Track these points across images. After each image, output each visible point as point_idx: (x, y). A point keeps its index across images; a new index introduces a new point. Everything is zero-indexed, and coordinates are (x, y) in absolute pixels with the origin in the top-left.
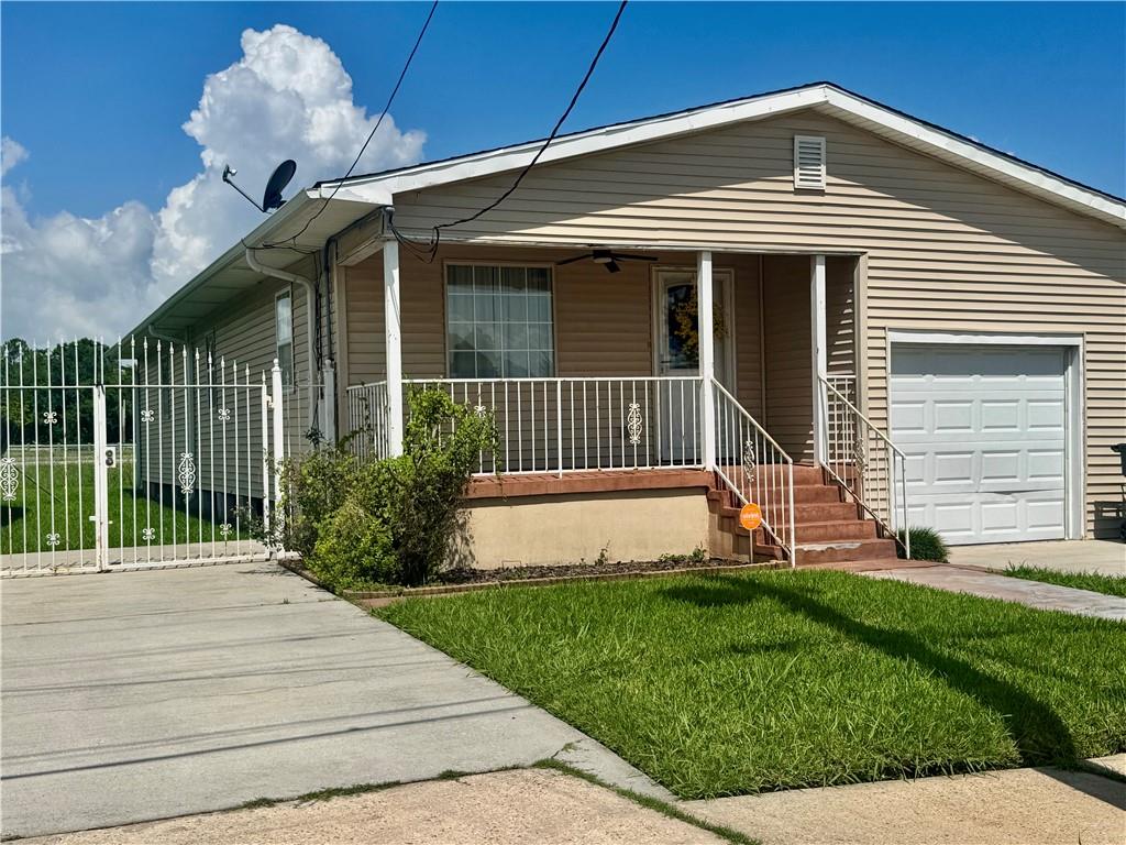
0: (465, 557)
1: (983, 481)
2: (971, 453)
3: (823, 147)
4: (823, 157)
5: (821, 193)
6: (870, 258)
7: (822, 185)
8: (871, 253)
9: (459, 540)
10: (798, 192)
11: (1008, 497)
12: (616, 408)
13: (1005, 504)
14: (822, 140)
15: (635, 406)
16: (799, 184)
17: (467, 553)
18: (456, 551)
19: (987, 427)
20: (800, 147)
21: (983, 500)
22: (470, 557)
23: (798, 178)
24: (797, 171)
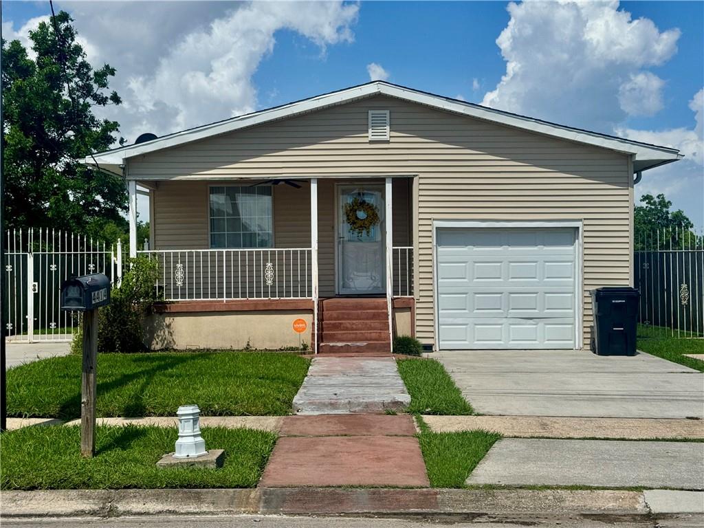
0: (170, 342)
1: (511, 311)
2: (501, 293)
3: (388, 116)
4: (388, 121)
5: (388, 142)
6: (420, 178)
7: (387, 138)
8: (421, 175)
9: (167, 333)
10: (371, 142)
11: (531, 321)
12: (258, 265)
13: (529, 326)
14: (387, 112)
15: (269, 264)
16: (371, 138)
17: (171, 340)
18: (165, 338)
19: (512, 278)
20: (372, 117)
21: (510, 322)
22: (172, 342)
23: (371, 135)
24: (370, 131)
